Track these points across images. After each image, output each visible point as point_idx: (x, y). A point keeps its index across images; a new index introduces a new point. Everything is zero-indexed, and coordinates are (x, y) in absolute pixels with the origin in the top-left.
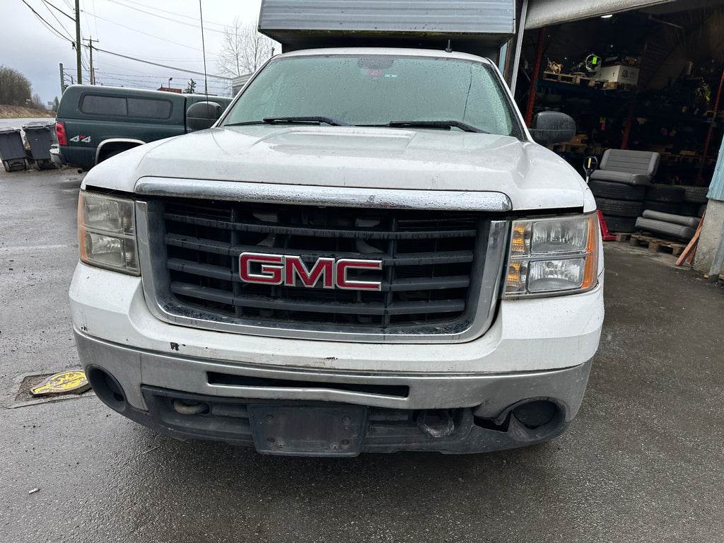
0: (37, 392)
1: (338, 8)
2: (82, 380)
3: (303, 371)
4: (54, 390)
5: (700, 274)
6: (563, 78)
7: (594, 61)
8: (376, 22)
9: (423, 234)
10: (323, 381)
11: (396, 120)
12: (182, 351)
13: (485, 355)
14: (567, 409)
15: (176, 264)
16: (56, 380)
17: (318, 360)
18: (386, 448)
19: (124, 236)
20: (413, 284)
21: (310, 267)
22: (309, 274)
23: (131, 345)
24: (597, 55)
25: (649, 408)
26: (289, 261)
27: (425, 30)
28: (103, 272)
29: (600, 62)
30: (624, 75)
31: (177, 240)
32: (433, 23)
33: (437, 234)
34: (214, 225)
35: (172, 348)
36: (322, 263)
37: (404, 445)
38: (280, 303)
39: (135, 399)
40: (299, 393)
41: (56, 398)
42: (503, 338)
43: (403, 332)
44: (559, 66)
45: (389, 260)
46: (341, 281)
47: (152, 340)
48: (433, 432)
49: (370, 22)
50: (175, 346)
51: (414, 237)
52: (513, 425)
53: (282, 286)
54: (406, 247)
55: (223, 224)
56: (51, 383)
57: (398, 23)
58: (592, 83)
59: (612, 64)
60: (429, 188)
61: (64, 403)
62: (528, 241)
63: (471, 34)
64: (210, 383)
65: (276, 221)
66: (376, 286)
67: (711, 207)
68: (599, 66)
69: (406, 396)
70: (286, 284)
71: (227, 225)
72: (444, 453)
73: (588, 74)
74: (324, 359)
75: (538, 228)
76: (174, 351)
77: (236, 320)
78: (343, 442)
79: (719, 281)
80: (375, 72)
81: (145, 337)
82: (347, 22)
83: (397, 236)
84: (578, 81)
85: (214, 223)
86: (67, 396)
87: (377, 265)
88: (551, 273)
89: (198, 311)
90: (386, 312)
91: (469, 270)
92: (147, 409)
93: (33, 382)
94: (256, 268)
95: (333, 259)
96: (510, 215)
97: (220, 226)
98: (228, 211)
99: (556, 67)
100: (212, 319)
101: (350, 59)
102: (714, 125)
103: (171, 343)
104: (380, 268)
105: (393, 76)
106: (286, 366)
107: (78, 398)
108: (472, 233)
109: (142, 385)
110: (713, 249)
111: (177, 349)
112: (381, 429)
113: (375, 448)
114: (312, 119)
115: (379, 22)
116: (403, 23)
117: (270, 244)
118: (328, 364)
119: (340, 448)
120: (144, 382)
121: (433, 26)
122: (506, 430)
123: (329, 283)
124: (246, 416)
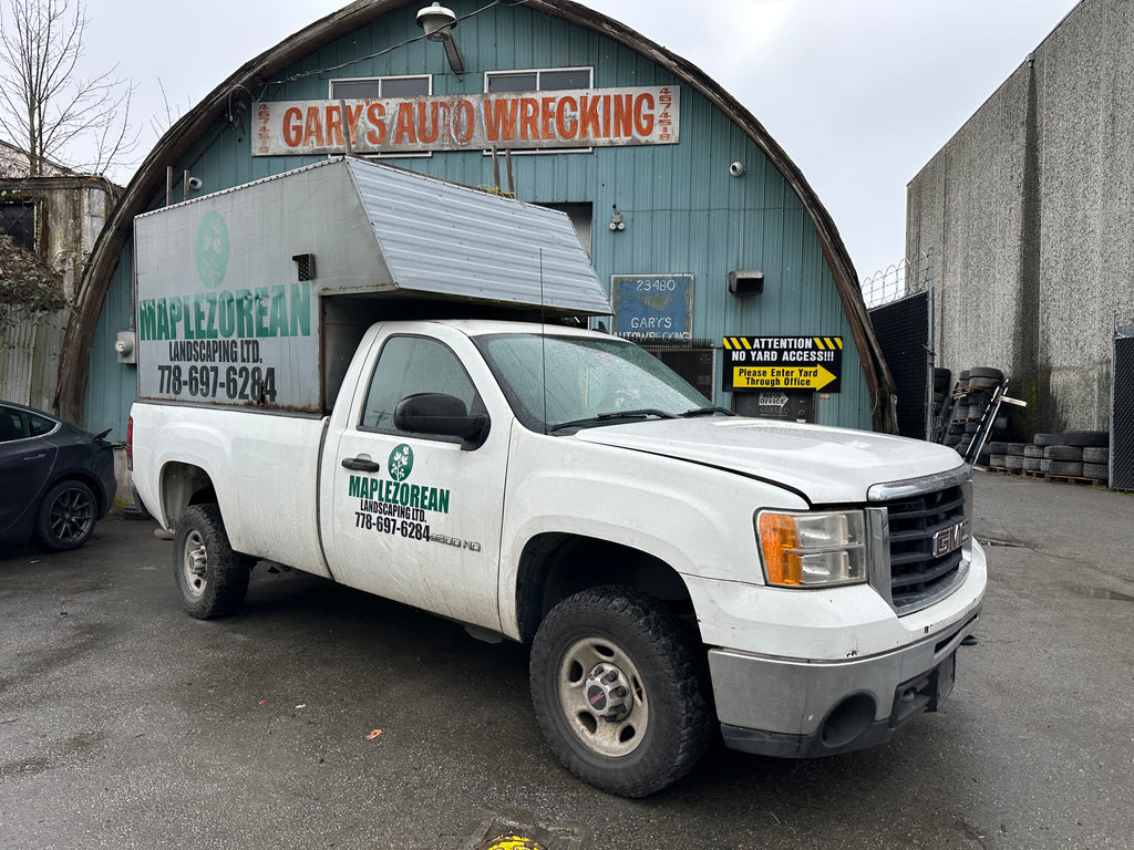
35: (925, 632)
47: (914, 631)
50: (927, 628)
81: (910, 632)
95: (959, 524)
109: (899, 686)
114: (642, 412)
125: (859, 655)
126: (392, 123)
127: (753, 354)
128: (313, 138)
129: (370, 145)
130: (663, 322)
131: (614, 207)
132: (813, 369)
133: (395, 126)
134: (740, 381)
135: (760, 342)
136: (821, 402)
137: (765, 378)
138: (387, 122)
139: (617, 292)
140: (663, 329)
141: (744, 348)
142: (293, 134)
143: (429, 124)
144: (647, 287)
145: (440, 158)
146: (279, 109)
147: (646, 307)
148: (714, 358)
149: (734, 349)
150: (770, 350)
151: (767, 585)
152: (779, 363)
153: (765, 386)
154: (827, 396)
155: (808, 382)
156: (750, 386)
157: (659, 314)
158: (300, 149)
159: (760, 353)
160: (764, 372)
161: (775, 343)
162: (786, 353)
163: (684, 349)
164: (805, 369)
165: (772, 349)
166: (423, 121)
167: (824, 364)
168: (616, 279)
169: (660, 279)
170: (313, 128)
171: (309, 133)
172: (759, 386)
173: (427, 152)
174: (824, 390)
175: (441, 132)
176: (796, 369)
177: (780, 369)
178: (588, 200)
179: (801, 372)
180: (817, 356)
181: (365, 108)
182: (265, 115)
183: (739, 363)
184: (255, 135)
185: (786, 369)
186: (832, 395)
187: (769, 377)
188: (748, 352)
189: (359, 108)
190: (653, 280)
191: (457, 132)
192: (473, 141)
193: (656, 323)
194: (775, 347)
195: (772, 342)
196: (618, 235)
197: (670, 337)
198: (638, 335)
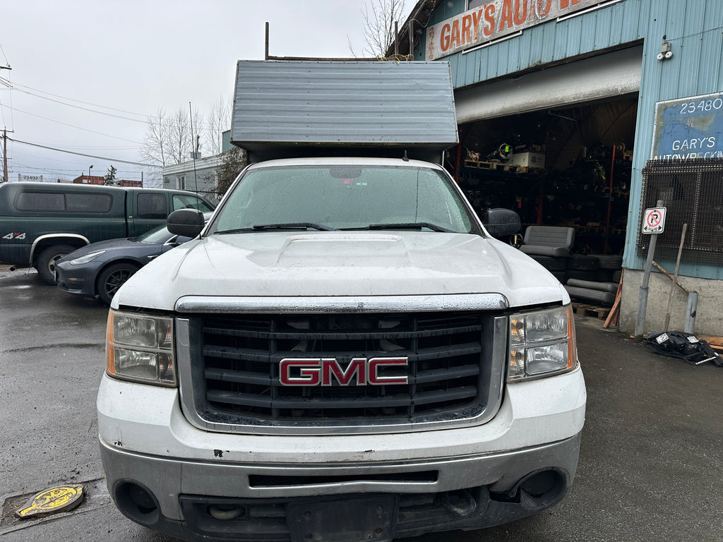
0: (23, 514)
1: (304, 123)
2: (70, 495)
3: (342, 466)
4: (43, 510)
5: (626, 335)
6: (482, 165)
7: (507, 149)
8: (338, 135)
9: (440, 331)
10: (361, 473)
11: (374, 223)
12: (225, 457)
13: (501, 435)
14: (567, 476)
15: (213, 374)
16: (41, 498)
17: (357, 455)
18: (415, 531)
19: (158, 350)
20: (433, 376)
21: (344, 368)
22: (344, 374)
23: (172, 455)
24: (508, 144)
25: (616, 466)
26: (326, 364)
27: (382, 141)
28: (135, 386)
29: (511, 150)
30: (533, 160)
31: (216, 352)
32: (388, 135)
33: (451, 330)
34: (256, 336)
35: (216, 455)
36: (355, 363)
37: (431, 527)
38: (316, 403)
39: (170, 509)
40: (338, 487)
41: (47, 519)
42: (514, 418)
43: (428, 419)
44: (477, 154)
45: (414, 356)
46: (373, 378)
47: (195, 449)
48: (460, 511)
49: (334, 135)
50: (218, 453)
51: (433, 335)
52: (523, 496)
53: (319, 386)
54: (425, 343)
55: (264, 334)
56: (37, 503)
57: (358, 135)
58: (507, 169)
59: (522, 151)
60: (442, 293)
61: (57, 523)
62: (522, 331)
63: (421, 143)
64: (252, 486)
65: (307, 328)
66: (404, 380)
67: (627, 276)
68: (511, 153)
69: (435, 481)
70: (322, 385)
71: (268, 335)
72: (466, 529)
73: (503, 161)
74: (363, 452)
75: (531, 320)
76: (218, 458)
77: (274, 422)
78: (376, 531)
79: (644, 341)
80: (347, 181)
81: (187, 446)
82: (312, 135)
83: (418, 335)
84: (495, 167)
85: (255, 334)
86: (59, 515)
87: (404, 361)
88: (542, 356)
89: (235, 416)
90: (412, 403)
91: (479, 359)
92: (183, 518)
93: (15, 503)
94: (296, 372)
95: (366, 359)
96: (508, 311)
97: (260, 337)
98: (268, 322)
99: (475, 156)
100: (250, 423)
101: (323, 170)
102: (612, 199)
103: (215, 450)
104: (407, 364)
105: (364, 184)
106: (327, 462)
107: (70, 516)
108: (478, 327)
109: (181, 494)
110: (634, 312)
111: (221, 456)
112: (408, 514)
113: (405, 533)
114: (300, 225)
115: (341, 135)
116: (362, 135)
117: (303, 349)
118: (367, 457)
119: (374, 536)
120: (184, 492)
121: (389, 137)
122: (519, 501)
123: (362, 380)
124: (283, 515)
125: (124, 447)
126: (498, 17)
128: (455, 42)
129: (485, 37)
130: (706, 142)
131: (665, 38)
133: (500, 19)
138: (496, 17)
139: (661, 118)
140: (705, 149)
142: (445, 42)
143: (521, 10)
144: (692, 109)
145: (528, 33)
146: (439, 27)
147: (689, 128)
157: (702, 134)
158: (449, 51)
166: (517, 9)
168: (660, 106)
169: (705, 99)
170: (455, 35)
171: (453, 40)
173: (519, 32)
175: (528, 13)
178: (640, 38)
181: (484, 11)
182: (432, 34)
184: (427, 49)
189: (481, 11)
190: (697, 102)
191: (539, 9)
192: (550, 13)
193: (698, 144)
196: (667, 64)
197: (712, 156)
198: (678, 157)
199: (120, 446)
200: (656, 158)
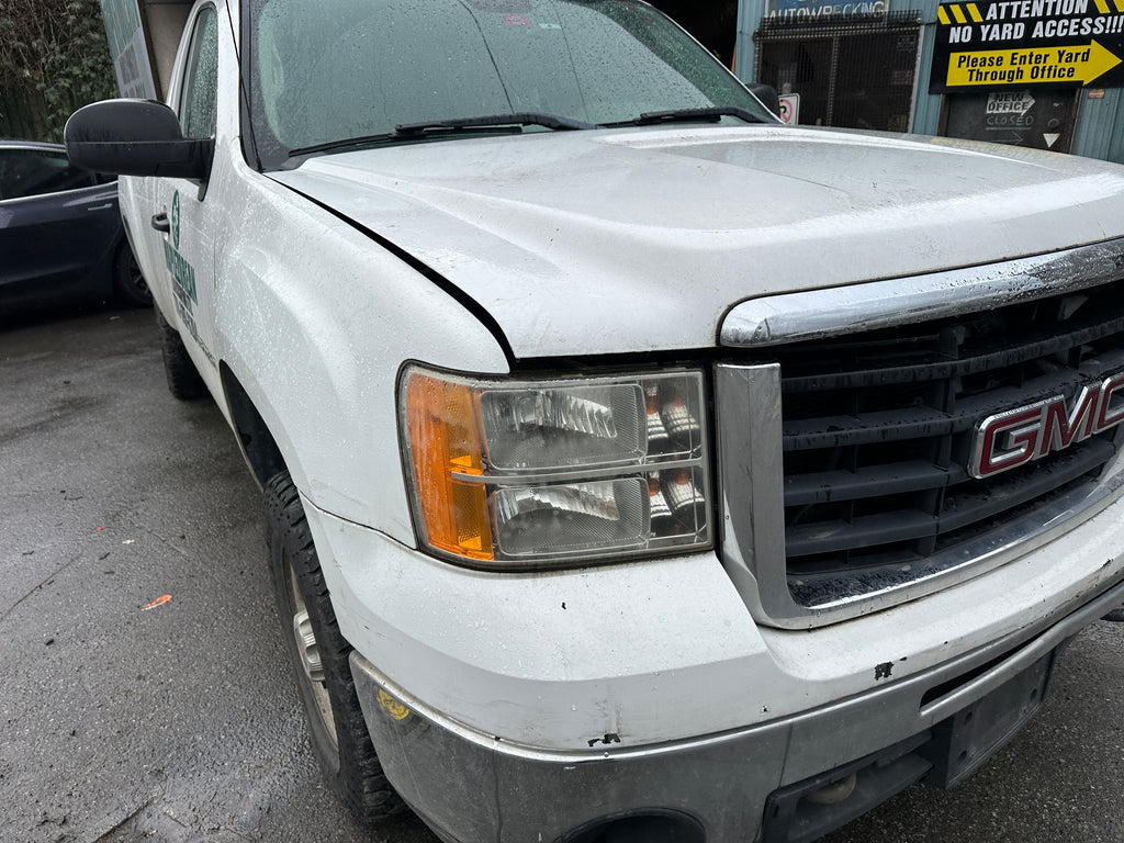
12: (897, 671)
19: (652, 465)
22: (1070, 424)
23: (773, 716)
26: (1051, 410)
35: (878, 675)
36: (1087, 397)
46: (1100, 421)
50: (884, 669)
64: (921, 710)
70: (1037, 457)
74: (1101, 569)
76: (880, 679)
77: (928, 564)
78: (1032, 695)
80: (516, 19)
95: (1101, 383)
103: (877, 668)
105: (554, 26)
109: (775, 792)
111: (886, 673)
119: (1029, 707)
120: (786, 783)
123: (1088, 429)
125: (625, 742)
127: (985, 30)
132: (1082, 49)
134: (958, 76)
135: (999, 10)
136: (1089, 103)
137: (998, 69)
141: (970, 21)
148: (921, 40)
149: (954, 23)
150: (1013, 22)
151: (422, 547)
152: (1027, 41)
153: (997, 82)
154: (1101, 93)
155: (1071, 71)
156: (974, 83)
159: (996, 27)
160: (1000, 59)
161: (1024, 9)
162: (1040, 24)
163: (876, 28)
164: (1069, 49)
165: (1018, 19)
167: (1103, 39)
172: (989, 82)
174: (1099, 83)
176: (1053, 51)
177: (1026, 52)
179: (1061, 55)
180: (1093, 26)
183: (960, 47)
185: (1036, 51)
186: (1109, 91)
187: (1006, 67)
188: (976, 28)
194: (1023, 15)
195: (1019, 7)
197: (854, 11)
198: (806, 12)
199: (613, 744)
200: (773, 14)
